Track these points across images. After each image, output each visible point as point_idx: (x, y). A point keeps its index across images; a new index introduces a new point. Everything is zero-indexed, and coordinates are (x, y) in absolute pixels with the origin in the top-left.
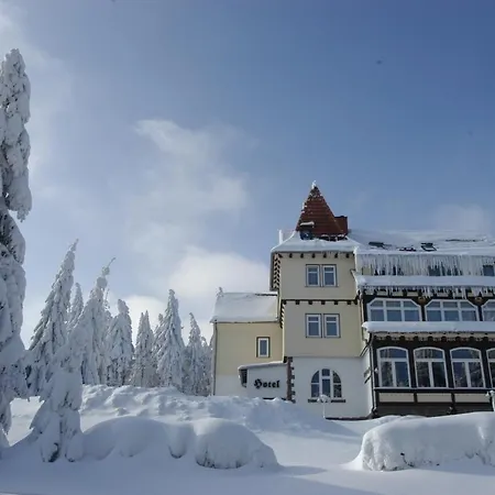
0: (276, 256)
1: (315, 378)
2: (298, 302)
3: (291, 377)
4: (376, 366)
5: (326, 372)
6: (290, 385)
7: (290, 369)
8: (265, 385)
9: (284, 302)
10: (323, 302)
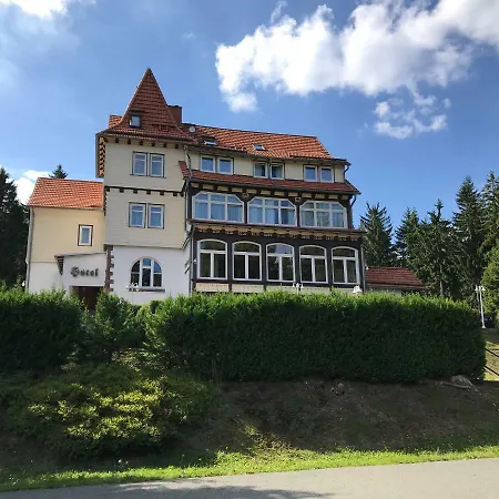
0: (102, 140)
1: (136, 267)
2: (122, 190)
3: (110, 265)
4: (195, 257)
5: (147, 262)
6: (109, 273)
7: (110, 258)
8: (83, 273)
9: (107, 188)
10: (149, 192)
